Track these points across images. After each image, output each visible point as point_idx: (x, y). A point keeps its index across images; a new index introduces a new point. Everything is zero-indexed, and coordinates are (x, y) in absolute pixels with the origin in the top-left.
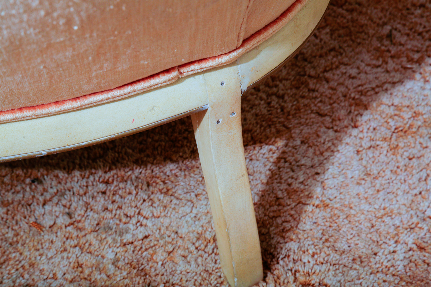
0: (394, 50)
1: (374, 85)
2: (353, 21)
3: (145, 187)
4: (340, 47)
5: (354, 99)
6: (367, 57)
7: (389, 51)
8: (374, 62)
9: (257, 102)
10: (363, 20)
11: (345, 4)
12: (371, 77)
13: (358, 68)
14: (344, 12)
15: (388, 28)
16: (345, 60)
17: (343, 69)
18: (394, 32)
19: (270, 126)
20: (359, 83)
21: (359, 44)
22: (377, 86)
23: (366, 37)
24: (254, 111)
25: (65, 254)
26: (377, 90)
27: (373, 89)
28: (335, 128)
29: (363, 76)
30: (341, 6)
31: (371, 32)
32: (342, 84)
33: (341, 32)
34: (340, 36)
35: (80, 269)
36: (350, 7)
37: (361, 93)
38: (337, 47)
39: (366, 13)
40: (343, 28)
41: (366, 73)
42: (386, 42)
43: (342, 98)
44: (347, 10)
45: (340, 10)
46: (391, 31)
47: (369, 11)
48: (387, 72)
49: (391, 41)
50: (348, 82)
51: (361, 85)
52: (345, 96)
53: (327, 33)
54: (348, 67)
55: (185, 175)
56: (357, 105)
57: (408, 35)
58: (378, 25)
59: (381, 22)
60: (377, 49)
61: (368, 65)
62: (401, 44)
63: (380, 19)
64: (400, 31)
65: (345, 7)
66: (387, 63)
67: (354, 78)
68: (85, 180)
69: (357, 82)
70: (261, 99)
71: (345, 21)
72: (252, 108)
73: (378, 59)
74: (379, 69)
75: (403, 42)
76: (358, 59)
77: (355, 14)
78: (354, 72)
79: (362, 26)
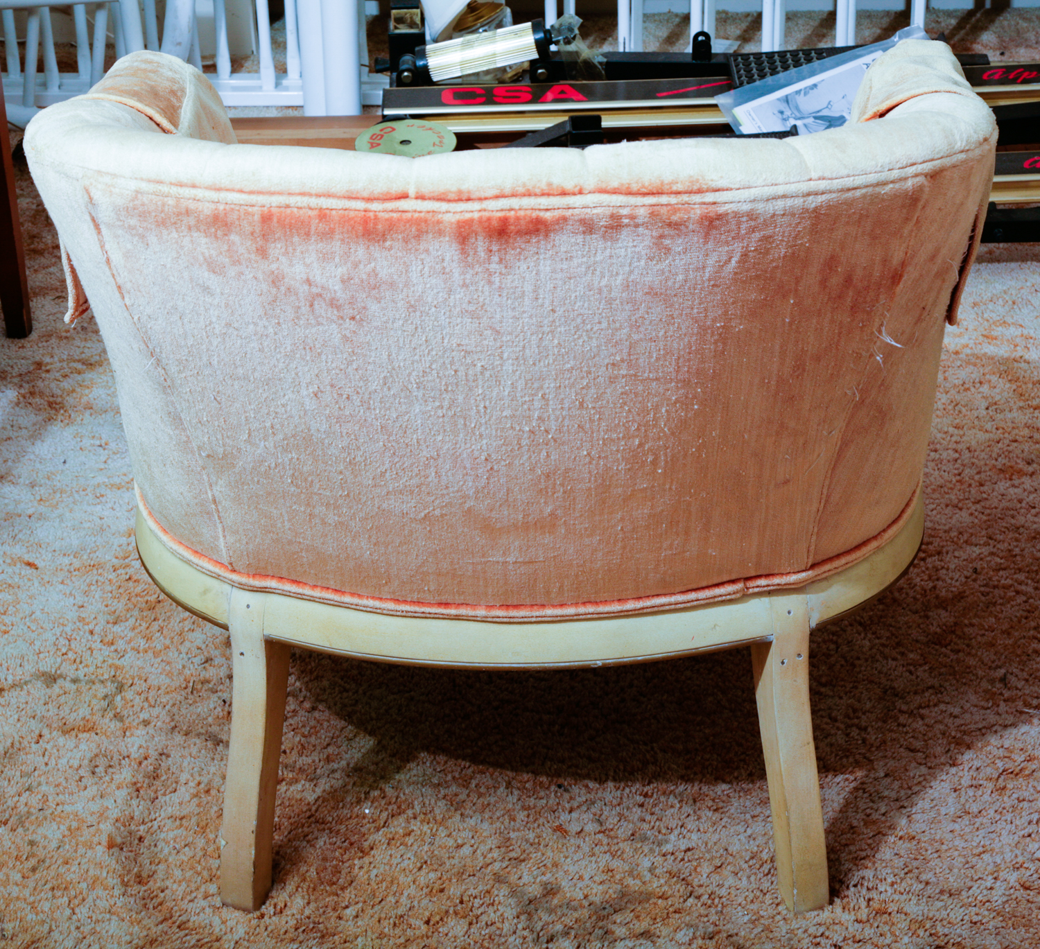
0: (1007, 694)
1: (980, 726)
2: (958, 661)
3: (691, 802)
4: (941, 686)
5: (954, 737)
6: (973, 698)
7: (1001, 694)
8: (983, 703)
9: (833, 732)
10: (972, 662)
11: (949, 644)
12: (977, 718)
13: (962, 707)
14: (948, 652)
15: (1003, 671)
16: (947, 699)
17: (942, 707)
18: (1009, 676)
19: (847, 757)
20: (962, 722)
22: (984, 727)
23: (973, 678)
24: (829, 740)
25: (593, 859)
26: (984, 731)
27: (980, 729)
28: (929, 764)
29: (967, 716)
30: (946, 647)
31: (980, 673)
32: (941, 722)
33: (943, 670)
34: (940, 674)
35: (610, 874)
36: (956, 647)
37: (965, 733)
38: (937, 686)
39: (976, 655)
40: (945, 666)
41: (971, 714)
42: (998, 685)
43: (940, 736)
44: (952, 650)
45: (944, 650)
46: (1005, 675)
47: (979, 653)
48: (999, 714)
49: (1006, 685)
50: (949, 721)
51: (966, 725)
52: (944, 734)
53: (925, 671)
54: (949, 706)
55: (740, 797)
56: (957, 744)
57: (1027, 680)
58: (990, 668)
59: (994, 665)
60: (986, 691)
61: (976, 706)
62: (1017, 689)
63: (993, 662)
64: (1017, 676)
65: (949, 647)
66: (998, 706)
67: (955, 717)
68: (619, 792)
69: (958, 722)
70: (838, 729)
71: (948, 660)
72: (826, 738)
73: (987, 700)
74: (988, 711)
75: (1019, 686)
76: (962, 699)
77: (961, 654)
78: (957, 711)
79: (969, 668)
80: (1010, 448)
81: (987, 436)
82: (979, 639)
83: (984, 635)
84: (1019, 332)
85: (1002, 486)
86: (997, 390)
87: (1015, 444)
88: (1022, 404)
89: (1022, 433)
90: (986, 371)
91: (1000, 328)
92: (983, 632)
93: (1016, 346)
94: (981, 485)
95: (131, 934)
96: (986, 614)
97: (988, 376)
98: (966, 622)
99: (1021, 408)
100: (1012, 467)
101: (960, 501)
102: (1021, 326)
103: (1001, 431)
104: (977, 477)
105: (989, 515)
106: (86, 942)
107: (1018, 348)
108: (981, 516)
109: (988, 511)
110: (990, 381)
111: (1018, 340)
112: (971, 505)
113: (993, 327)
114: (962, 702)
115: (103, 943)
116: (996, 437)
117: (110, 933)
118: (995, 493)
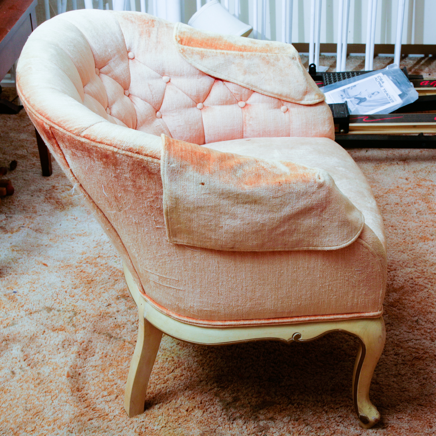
0: (418, 327)
2: (400, 313)
4: (392, 323)
5: (396, 344)
6: (405, 329)
7: (416, 327)
8: (408, 330)
9: (349, 340)
10: (405, 314)
11: (396, 307)
12: (406, 336)
13: (400, 332)
14: (396, 310)
15: (417, 318)
16: (394, 328)
17: (392, 331)
18: (419, 320)
19: (354, 350)
21: (402, 323)
22: (408, 340)
23: (405, 320)
24: (347, 343)
25: (253, 388)
27: (406, 341)
28: (386, 354)
29: (402, 335)
30: (395, 307)
31: (408, 318)
32: (391, 337)
33: (394, 317)
34: (392, 318)
35: (259, 394)
36: (399, 308)
37: (400, 342)
38: (391, 323)
39: (406, 311)
40: (395, 315)
41: (404, 334)
42: (415, 323)
43: (391, 343)
44: (397, 309)
45: (394, 309)
46: (418, 319)
47: (408, 311)
48: (414, 335)
49: (417, 323)
50: (395, 337)
51: (401, 339)
53: (386, 317)
54: (395, 331)
56: (398, 346)
57: (426, 322)
58: (412, 316)
59: (413, 315)
60: (410, 326)
61: (405, 331)
62: (422, 325)
63: (413, 314)
64: (422, 320)
66: (414, 332)
67: (397, 336)
69: (398, 337)
70: (351, 339)
71: (396, 313)
72: (346, 342)
73: (410, 329)
74: (410, 334)
75: (423, 324)
77: (401, 311)
78: (398, 333)
79: (404, 316)
80: (425, 229)
81: (416, 224)
82: (408, 305)
83: (410, 303)
84: (431, 183)
85: (421, 244)
86: (421, 206)
87: (427, 228)
88: (430, 212)
89: (429, 224)
90: (417, 198)
91: (423, 182)
92: (410, 302)
93: (429, 189)
94: (413, 243)
95: (74, 411)
96: (412, 295)
97: (417, 201)
98: (404, 298)
99: (430, 213)
100: (425, 237)
101: (404, 250)
102: (432, 181)
103: (421, 222)
104: (411, 241)
105: (415, 256)
106: (57, 413)
107: (430, 190)
108: (412, 256)
109: (414, 254)
110: (418, 203)
111: (430, 187)
112: (408, 251)
113: (421, 181)
114: (400, 330)
115: (63, 414)
116: (420, 225)
117: (66, 410)
118: (418, 247)
